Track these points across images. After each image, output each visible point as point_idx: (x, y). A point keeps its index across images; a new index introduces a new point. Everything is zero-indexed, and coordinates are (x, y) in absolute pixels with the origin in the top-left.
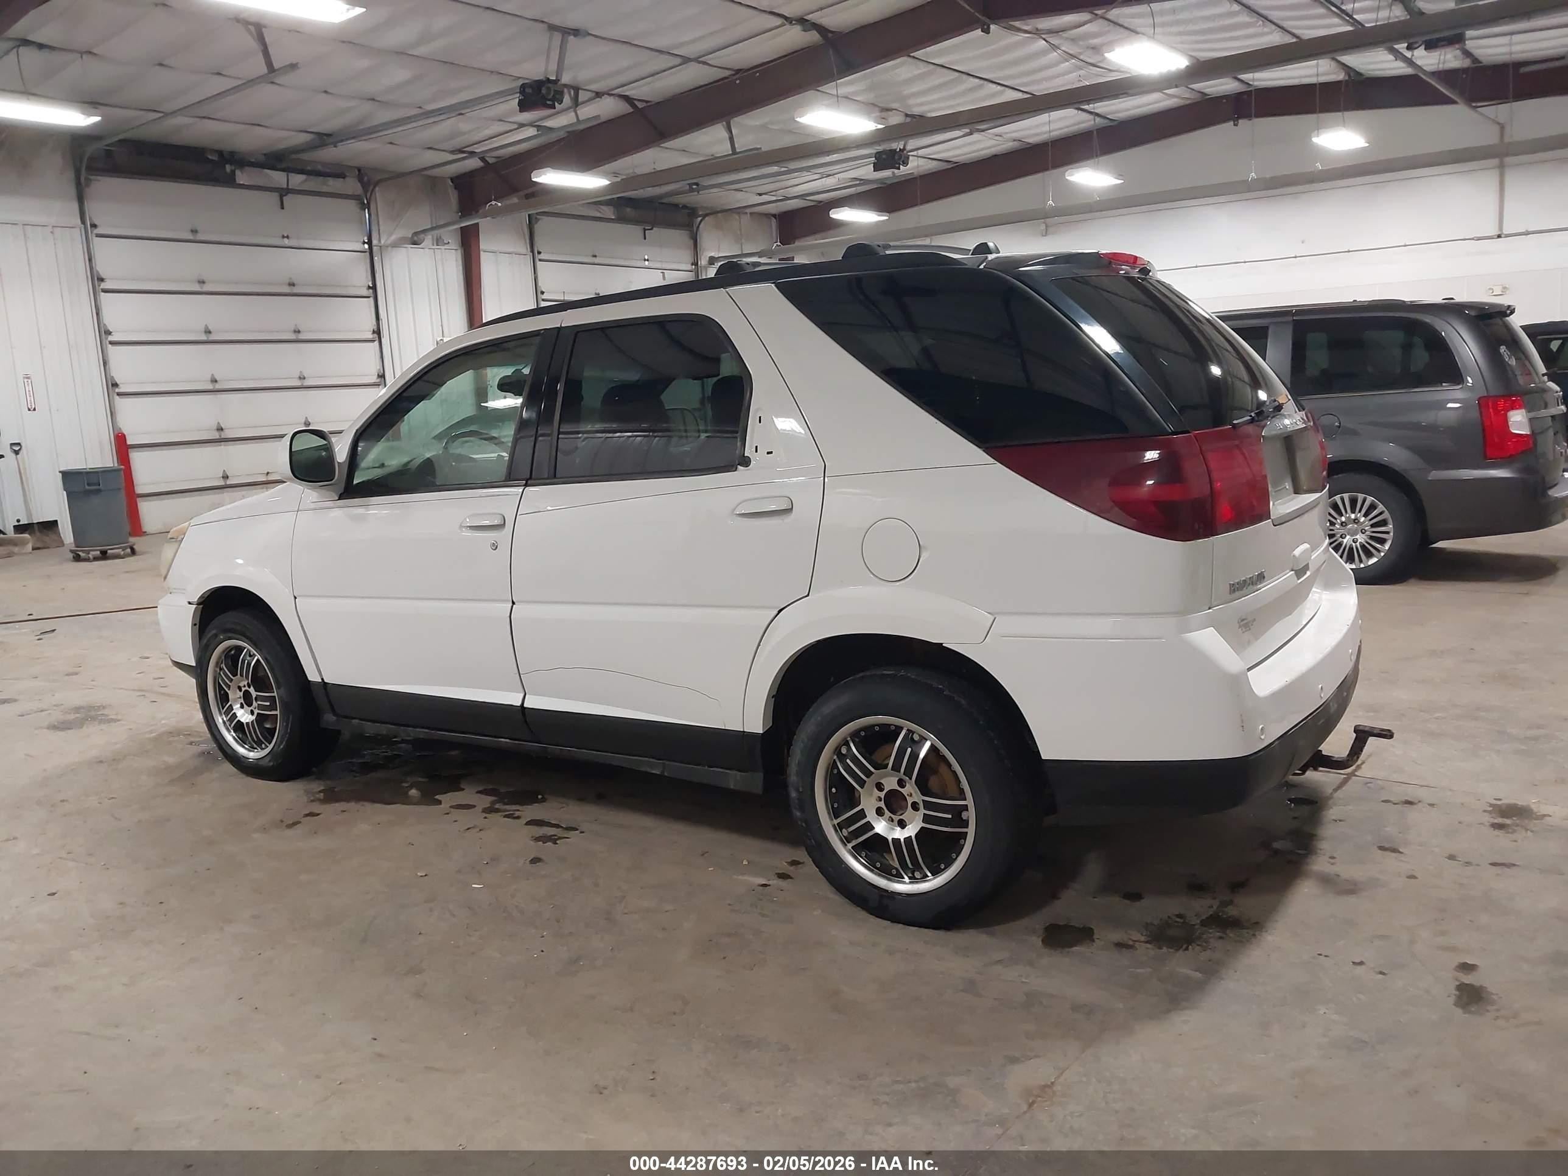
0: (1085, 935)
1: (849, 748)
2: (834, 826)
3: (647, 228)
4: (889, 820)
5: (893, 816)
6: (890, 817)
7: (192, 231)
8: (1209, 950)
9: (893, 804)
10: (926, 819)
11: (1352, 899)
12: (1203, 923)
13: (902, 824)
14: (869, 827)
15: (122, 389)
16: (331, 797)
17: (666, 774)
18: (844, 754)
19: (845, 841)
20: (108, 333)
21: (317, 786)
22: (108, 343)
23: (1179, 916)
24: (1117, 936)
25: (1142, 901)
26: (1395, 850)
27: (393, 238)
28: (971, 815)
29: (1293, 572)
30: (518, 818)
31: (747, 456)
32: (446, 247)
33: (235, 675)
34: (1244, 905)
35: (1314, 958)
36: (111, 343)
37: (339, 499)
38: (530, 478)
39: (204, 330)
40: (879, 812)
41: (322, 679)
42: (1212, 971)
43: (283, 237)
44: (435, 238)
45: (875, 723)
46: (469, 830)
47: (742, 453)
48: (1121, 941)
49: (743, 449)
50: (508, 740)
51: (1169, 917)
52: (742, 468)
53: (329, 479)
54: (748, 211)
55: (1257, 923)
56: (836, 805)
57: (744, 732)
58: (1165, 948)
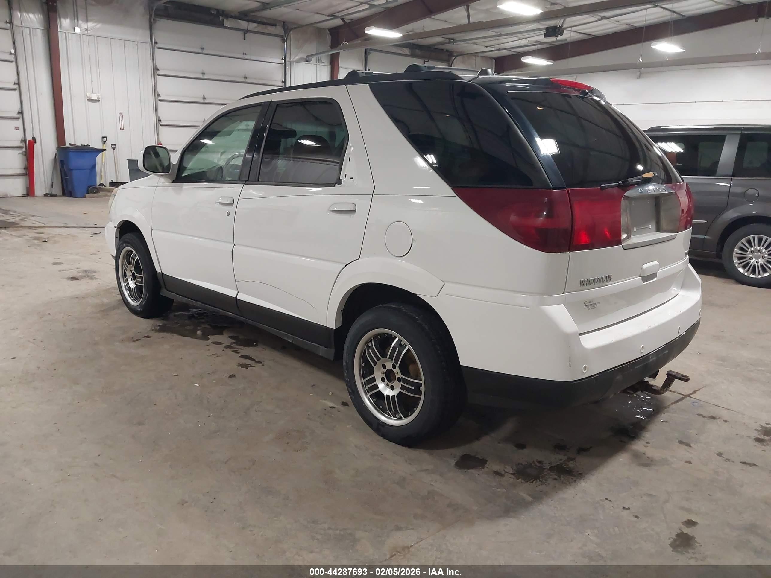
0: (481, 463)
1: (372, 344)
2: (362, 383)
3: (426, 61)
4: (386, 384)
5: (389, 383)
6: (387, 383)
7: (201, 48)
8: (545, 485)
9: (389, 377)
10: (403, 387)
11: (645, 470)
12: (551, 469)
13: (392, 388)
14: (376, 386)
15: (163, 123)
16: (162, 329)
17: (294, 343)
18: (369, 347)
19: (366, 392)
20: (159, 95)
21: (158, 323)
22: (158, 100)
23: (540, 462)
24: (497, 467)
25: (525, 450)
26: (688, 445)
27: (297, 58)
28: (423, 389)
29: (640, 277)
30: (238, 353)
31: (341, 179)
32: (323, 64)
33: (129, 264)
34: (582, 461)
35: (602, 500)
36: (160, 100)
37: (172, 183)
38: (248, 180)
39: (202, 97)
40: (383, 380)
41: (162, 271)
42: (538, 498)
43: (244, 54)
44: (318, 59)
45: (386, 333)
46: (212, 356)
47: (339, 177)
48: (499, 471)
49: (339, 175)
50: (232, 314)
51: (533, 461)
52: (338, 185)
53: (167, 172)
54: (480, 55)
55: (581, 474)
56: (365, 372)
57: (327, 327)
58: (520, 479)
